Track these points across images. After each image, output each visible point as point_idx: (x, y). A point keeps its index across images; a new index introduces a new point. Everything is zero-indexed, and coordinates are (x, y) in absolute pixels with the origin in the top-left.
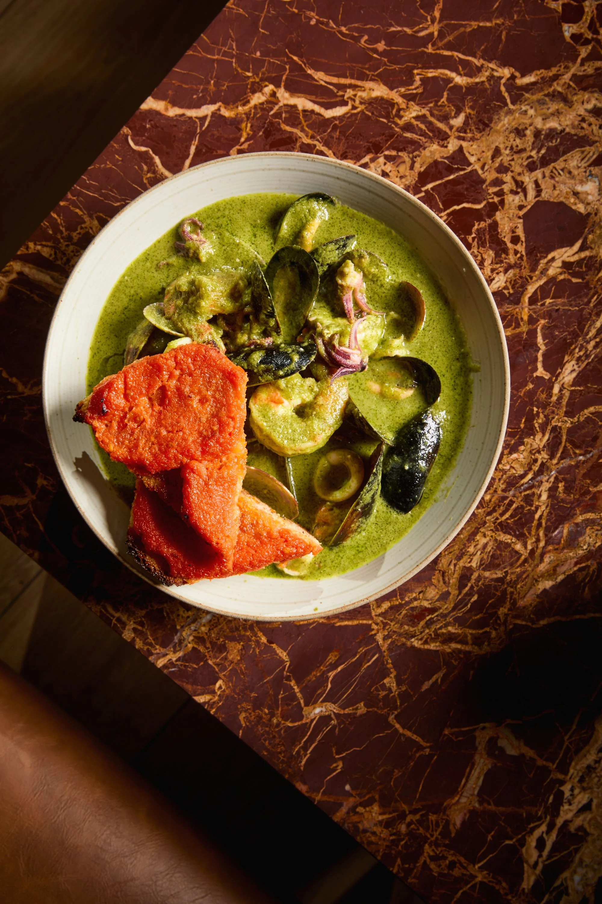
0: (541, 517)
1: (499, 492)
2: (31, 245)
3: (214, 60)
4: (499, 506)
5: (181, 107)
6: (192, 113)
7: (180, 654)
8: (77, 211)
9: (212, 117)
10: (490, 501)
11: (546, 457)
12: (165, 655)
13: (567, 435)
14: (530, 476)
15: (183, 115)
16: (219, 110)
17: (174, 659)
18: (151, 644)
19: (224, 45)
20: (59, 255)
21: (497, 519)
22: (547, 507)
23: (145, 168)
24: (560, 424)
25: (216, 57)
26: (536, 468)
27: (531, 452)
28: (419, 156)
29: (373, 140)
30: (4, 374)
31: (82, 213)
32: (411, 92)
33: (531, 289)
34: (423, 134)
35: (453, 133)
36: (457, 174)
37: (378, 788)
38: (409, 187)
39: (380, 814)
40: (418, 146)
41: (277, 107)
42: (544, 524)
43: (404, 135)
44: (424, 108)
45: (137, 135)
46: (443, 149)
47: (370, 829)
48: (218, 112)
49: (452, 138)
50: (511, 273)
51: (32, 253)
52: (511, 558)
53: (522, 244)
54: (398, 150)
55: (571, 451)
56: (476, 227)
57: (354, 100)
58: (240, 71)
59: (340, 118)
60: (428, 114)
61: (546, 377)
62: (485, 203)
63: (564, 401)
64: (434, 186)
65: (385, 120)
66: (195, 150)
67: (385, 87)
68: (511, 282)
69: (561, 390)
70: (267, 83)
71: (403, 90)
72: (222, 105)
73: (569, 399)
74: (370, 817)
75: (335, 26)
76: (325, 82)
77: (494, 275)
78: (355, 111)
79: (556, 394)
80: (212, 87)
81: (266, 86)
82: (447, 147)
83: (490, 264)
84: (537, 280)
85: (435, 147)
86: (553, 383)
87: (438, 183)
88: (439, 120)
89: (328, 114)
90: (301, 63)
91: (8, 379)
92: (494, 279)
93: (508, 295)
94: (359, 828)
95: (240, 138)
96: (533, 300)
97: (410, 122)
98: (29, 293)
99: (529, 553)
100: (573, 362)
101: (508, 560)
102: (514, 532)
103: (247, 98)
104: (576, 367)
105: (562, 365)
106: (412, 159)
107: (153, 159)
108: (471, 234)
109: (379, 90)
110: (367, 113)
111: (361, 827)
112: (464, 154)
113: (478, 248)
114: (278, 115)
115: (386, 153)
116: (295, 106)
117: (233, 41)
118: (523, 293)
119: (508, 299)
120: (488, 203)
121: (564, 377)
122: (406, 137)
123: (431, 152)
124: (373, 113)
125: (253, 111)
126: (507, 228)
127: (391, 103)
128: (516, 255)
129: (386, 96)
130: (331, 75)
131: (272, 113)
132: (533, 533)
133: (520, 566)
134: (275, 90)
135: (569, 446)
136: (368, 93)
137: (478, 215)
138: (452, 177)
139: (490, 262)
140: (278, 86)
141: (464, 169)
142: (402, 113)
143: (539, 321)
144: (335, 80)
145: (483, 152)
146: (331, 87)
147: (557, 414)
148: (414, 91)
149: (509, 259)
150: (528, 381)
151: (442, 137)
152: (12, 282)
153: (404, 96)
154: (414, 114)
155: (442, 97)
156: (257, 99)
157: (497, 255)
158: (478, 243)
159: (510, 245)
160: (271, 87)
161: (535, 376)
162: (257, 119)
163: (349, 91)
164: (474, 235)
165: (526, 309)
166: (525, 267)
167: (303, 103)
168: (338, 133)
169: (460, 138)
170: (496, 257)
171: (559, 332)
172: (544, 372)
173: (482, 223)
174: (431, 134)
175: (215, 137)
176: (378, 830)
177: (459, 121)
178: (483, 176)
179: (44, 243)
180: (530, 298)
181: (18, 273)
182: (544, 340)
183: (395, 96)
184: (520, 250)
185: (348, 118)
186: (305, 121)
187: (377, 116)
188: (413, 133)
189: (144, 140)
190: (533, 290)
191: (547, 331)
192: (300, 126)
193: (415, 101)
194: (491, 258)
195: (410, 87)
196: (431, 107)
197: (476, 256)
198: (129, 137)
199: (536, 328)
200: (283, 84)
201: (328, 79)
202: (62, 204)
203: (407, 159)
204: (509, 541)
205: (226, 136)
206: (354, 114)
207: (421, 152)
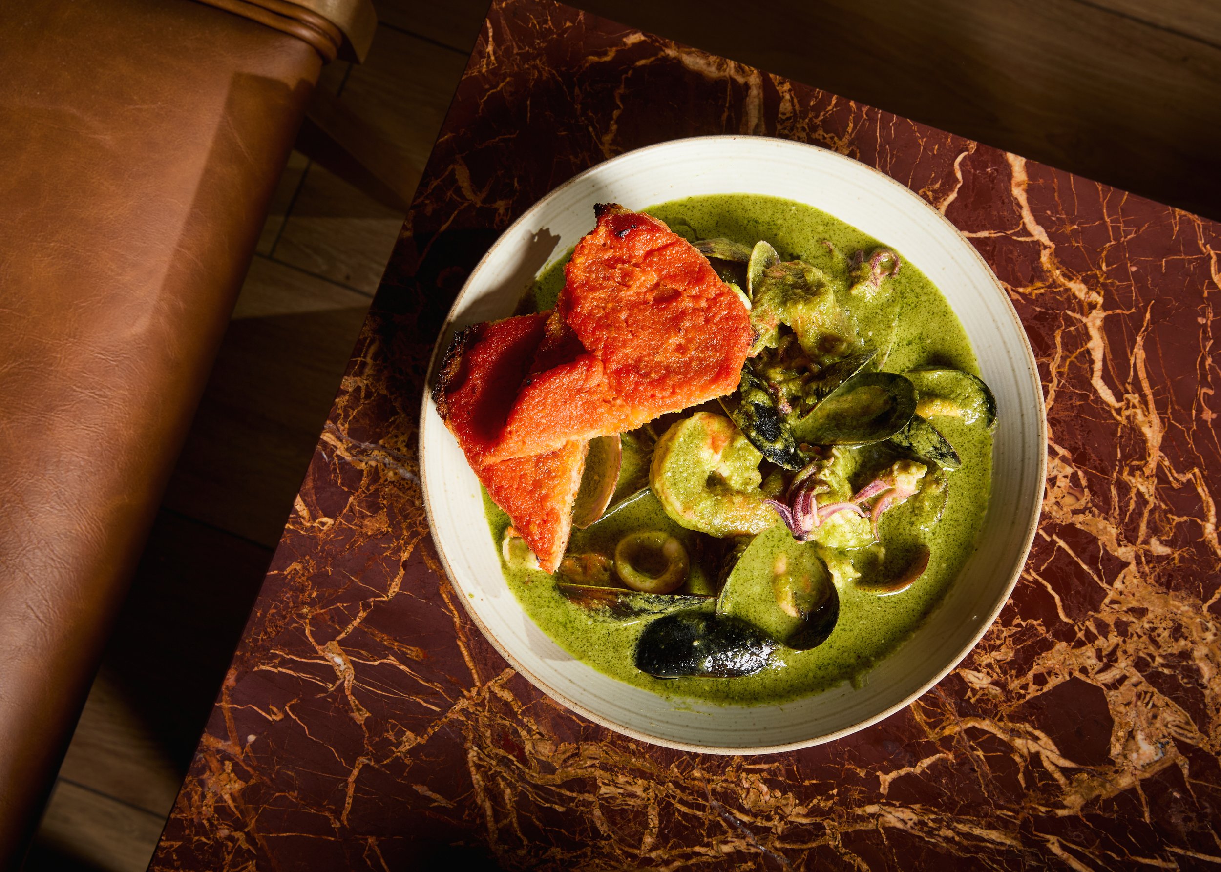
0: (699, 854)
1: (710, 787)
2: (787, 86)
3: (1102, 218)
4: (691, 794)
5: (1029, 201)
6: (1027, 217)
7: (348, 457)
8: (851, 125)
9: (1033, 242)
10: (694, 779)
11: (780, 831)
12: (339, 439)
13: (818, 847)
14: (746, 819)
15: (1021, 207)
16: (1045, 247)
17: (338, 452)
18: (346, 416)
19: (1127, 224)
20: (788, 124)
21: (674, 798)
22: (714, 857)
23: (937, 186)
24: (828, 831)
25: (1108, 220)
26: (760, 822)
27: (778, 807)
28: (1094, 515)
29: (1089, 450)
30: (616, 113)
31: (850, 131)
32: (1169, 474)
33: (986, 725)
34: (1123, 511)
35: (1140, 548)
36: (1091, 572)
37: (264, 778)
38: (1050, 518)
39: (231, 794)
40: (1105, 509)
41: (1078, 316)
42: (690, 862)
43: (1112, 487)
44: (1156, 498)
45: (973, 162)
46: (1115, 541)
47: (206, 789)
48: (1042, 247)
49: (1134, 548)
50: (996, 690)
51: (777, 92)
52: (630, 837)
53: (1038, 691)
54: (1090, 487)
55: (799, 861)
56: (1035, 623)
57: (1127, 408)
58: (1103, 255)
59: (1099, 399)
60: (1151, 506)
61: (881, 790)
62: (1070, 621)
63: (860, 826)
64: (1064, 549)
65: (1119, 455)
66: (985, 238)
67: (1160, 440)
68: (983, 695)
69: (872, 815)
70: (1102, 293)
71: (1167, 463)
72: (1052, 250)
73: (865, 831)
74: (223, 783)
75: (1207, 349)
76: (1135, 364)
77: (984, 670)
78: (1115, 414)
79: (865, 811)
80: (1069, 229)
81: (1099, 293)
82: (1120, 546)
83: (995, 660)
84: (1000, 728)
85: (1114, 531)
86: (878, 802)
87: (1070, 552)
88: (1148, 523)
89: (1098, 382)
90: (1145, 324)
91: (612, 119)
92: (979, 671)
93: (966, 697)
94: (203, 774)
95: (1021, 286)
96: (972, 733)
97: (1130, 488)
98: (727, 105)
99: (645, 858)
100: (915, 818)
101: (626, 833)
102: (666, 827)
103: (1074, 275)
104: (910, 823)
105: (905, 805)
106: (1086, 508)
107: (952, 190)
108: (1024, 619)
109: (1153, 434)
110: (1119, 430)
111: (205, 776)
112: (1120, 572)
113: (1010, 636)
114: (1070, 321)
115: (1080, 473)
116: (1089, 338)
117: (1135, 233)
118: (976, 716)
119: (962, 700)
120: (1072, 626)
121: (890, 813)
122: (1110, 490)
123: (1105, 528)
124: (1121, 437)
125: (1061, 289)
126: (1050, 663)
127: (1143, 455)
128: (1021, 688)
129: (1149, 444)
130: (1146, 367)
131: (1069, 313)
132: (674, 852)
133: (625, 853)
134: (1099, 306)
135: (805, 856)
136: (1144, 422)
137: (1051, 620)
138: (1085, 567)
139: (998, 658)
140: (1105, 307)
141: (1101, 580)
142: (1138, 473)
143: (950, 751)
144: (1142, 374)
145: (1133, 595)
146: (1132, 373)
147: (840, 823)
148: (1171, 479)
149: (1013, 681)
150: (866, 768)
151: (1129, 535)
152: (733, 81)
153: (1159, 466)
154: (1143, 489)
155: (1179, 516)
156: (1078, 289)
157: (1011, 664)
158: (1016, 633)
159: (1030, 675)
160: (1100, 300)
161: (878, 774)
162: (1054, 298)
163: (1137, 396)
164: (1024, 624)
165: (957, 729)
166: (1010, 706)
167: (1097, 346)
168: (1078, 403)
169: (1137, 557)
170: (1008, 663)
171: (947, 784)
172: (887, 783)
173: (1044, 628)
174: (1127, 520)
175: (1010, 256)
176: (210, 800)
177: (1158, 548)
178: (1103, 606)
179: (795, 100)
180: (974, 727)
181: (746, 84)
182: (927, 768)
183: (1155, 456)
184: (1029, 691)
185: (1103, 409)
186: (1076, 358)
187: (1120, 443)
188: (1119, 497)
189: (970, 172)
190: (986, 728)
191: (940, 767)
192: (1068, 353)
193: (1158, 483)
194: (1004, 658)
195: (1174, 471)
196: (1160, 506)
197: (998, 637)
198: (966, 153)
199: (939, 752)
200: (1110, 312)
201: (1140, 366)
202: (852, 104)
203: (1083, 502)
204: (652, 825)
205: (1017, 268)
206: (1111, 415)
207: (1099, 516)
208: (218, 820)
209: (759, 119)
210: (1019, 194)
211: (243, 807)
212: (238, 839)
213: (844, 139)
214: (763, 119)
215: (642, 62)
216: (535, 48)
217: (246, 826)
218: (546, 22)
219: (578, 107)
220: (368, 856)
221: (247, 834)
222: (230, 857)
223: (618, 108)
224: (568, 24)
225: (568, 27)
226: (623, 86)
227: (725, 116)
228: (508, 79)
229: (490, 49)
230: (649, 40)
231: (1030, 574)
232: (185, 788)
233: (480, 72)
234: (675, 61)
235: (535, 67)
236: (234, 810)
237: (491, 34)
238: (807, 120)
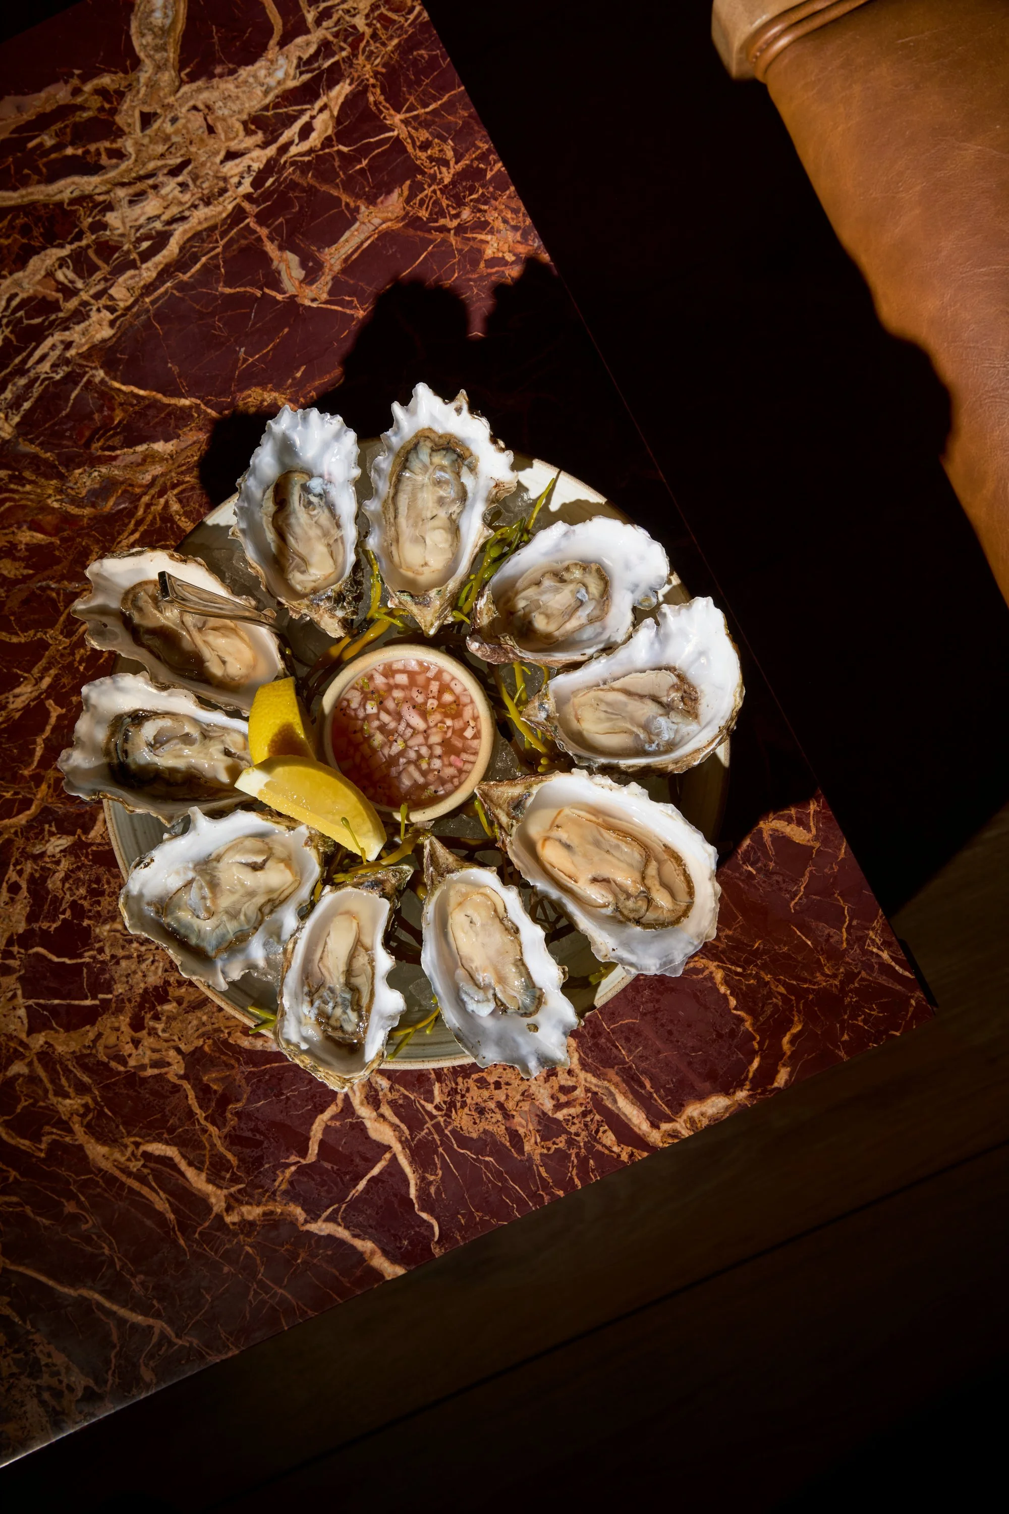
0: (132, 533)
2: (624, 1157)
3: (286, 1288)
5: (353, 1248)
6: (343, 1233)
8: (544, 1175)
9: (319, 1216)
13: (58, 620)
15: (355, 1236)
16: (306, 1222)
19: (264, 1302)
22: (120, 542)
23: (432, 1190)
24: (61, 637)
25: (281, 1291)
28: (84, 1046)
29: (131, 1092)
30: (733, 1002)
31: (541, 1169)
32: (59, 1132)
33: (22, 819)
34: (67, 1071)
35: (31, 1055)
36: (49, 1002)
37: (476, 276)
38: (113, 1014)
39: (487, 242)
40: (80, 1059)
41: (233, 1190)
42: (133, 522)
43: (90, 1081)
44: (52, 1105)
45: (424, 1237)
46: (52, 1043)
47: (508, 228)
48: (309, 1219)
49: (34, 1051)
50: (37, 850)
51: (628, 1145)
52: (190, 496)
53: (9, 879)
54: (106, 1065)
55: (61, 598)
56: (55, 925)
57: (133, 1154)
58: (258, 1258)
59: (159, 1139)
60: (50, 1095)
61: (51, 702)
62: (31, 951)
63: (43, 663)
64: (82, 1000)
65: (106, 1110)
66: (357, 1184)
67: (88, 1152)
68: (43, 838)
69: (41, 678)
70: (231, 1227)
71: (67, 1139)
72: (299, 1225)
73: (36, 663)
74: (501, 243)
75: (116, 1259)
76: (158, 1194)
77: (58, 856)
78: (138, 1139)
79: (49, 676)
80: (303, 1255)
81: (234, 1224)
82: (46, 1043)
83: (58, 871)
84: (11, 827)
85: (60, 1049)
86: (46, 691)
87: (77, 1002)
88: (41, 1081)
89: (171, 1152)
90: (178, 1233)
91: (732, 994)
92: (61, 851)
93: (53, 824)
94: (522, 235)
95: (296, 1171)
96: (26, 804)
97: (77, 1094)
98: (655, 1095)
99: (166, 493)
100: (11, 706)
101: (195, 496)
102: (172, 527)
103: (264, 1220)
104: (11, 699)
105: (26, 709)
106: (94, 1046)
107: (418, 1197)
108: (64, 920)
109: (97, 1151)
110: (124, 1131)
111: (519, 234)
112: (29, 1022)
113: (63, 898)
114: (235, 1180)
115: (122, 1069)
116: (209, 1181)
117: (250, 1301)
118: (34, 819)
119: (55, 820)
120: (26, 949)
121: (31, 692)
122: (90, 1077)
123: (68, 1045)
124: (117, 1127)
125: (264, 1200)
126: (19, 907)
127: (89, 1128)
128: (22, 869)
129: (93, 1141)
130: (148, 1199)
131: (242, 1186)
132: (150, 517)
133: (183, 483)
134: (225, 1214)
135: (61, 605)
136: (112, 1154)
137: (46, 939)
138: (56, 1002)
139: (57, 874)
140: (219, 1217)
141: (37, 1004)
142: (82, 1111)
143: (30, 776)
144: (145, 1191)
145: (5, 1016)
146: (153, 1184)
147: (58, 651)
148: (55, 1130)
149: (32, 868)
150: (76, 706)
151: (46, 1057)
152: (670, 1120)
153: (70, 1131)
154: (68, 1101)
155: (24, 1107)
156: (253, 1212)
157: (44, 879)
158: (61, 905)
159: (24, 885)
160: (228, 1219)
161: (64, 710)
162: (262, 1187)
163: (135, 1170)
164: (62, 917)
165: (39, 796)
166: (18, 849)
167: (197, 1180)
168: (171, 1122)
169: (26, 1046)
170: (47, 877)
171: (11, 751)
172: (52, 710)
173: (45, 928)
174: (58, 1066)
175: (326, 1188)
176: (499, 224)
177: (18, 1068)
178: (18, 986)
179: (607, 1152)
180: (29, 809)
181: (658, 1128)
182: (34, 749)
183: (81, 1136)
184: (14, 873)
185: (149, 1135)
186: (204, 1155)
187: (114, 1121)
188: (79, 1079)
189: (419, 1226)
190: (21, 816)
191: (26, 758)
192: (214, 1153)
193: (60, 1118)
194: (53, 879)
195: (58, 1138)
196: (44, 1101)
197: (70, 889)
198: (436, 1239)
199: (37, 767)
200: (212, 1217)
201: (152, 1196)
202: (561, 1193)
203: (101, 1049)
204: (183, 519)
205: (312, 1183)
206: (140, 1137)
207: (80, 1051)
208: (479, 218)
209: (618, 1108)
210: (365, 1246)
211: (471, 243)
212: (451, 220)
213: (538, 1157)
214: (617, 1112)
215: (756, 1063)
216: (851, 991)
217: (455, 234)
218: (864, 1021)
219: (767, 978)
220: (352, 301)
221: (449, 230)
222: (444, 205)
223: (736, 1008)
224: (846, 1037)
225: (843, 1035)
226: (750, 1029)
227: (648, 1085)
228: (845, 945)
229: (885, 955)
230: (769, 1087)
231: (90, 957)
232: (524, 214)
233: (873, 929)
234: (732, 1090)
235: (835, 976)
236: (474, 235)
237: (897, 968)
238: (582, 1144)
